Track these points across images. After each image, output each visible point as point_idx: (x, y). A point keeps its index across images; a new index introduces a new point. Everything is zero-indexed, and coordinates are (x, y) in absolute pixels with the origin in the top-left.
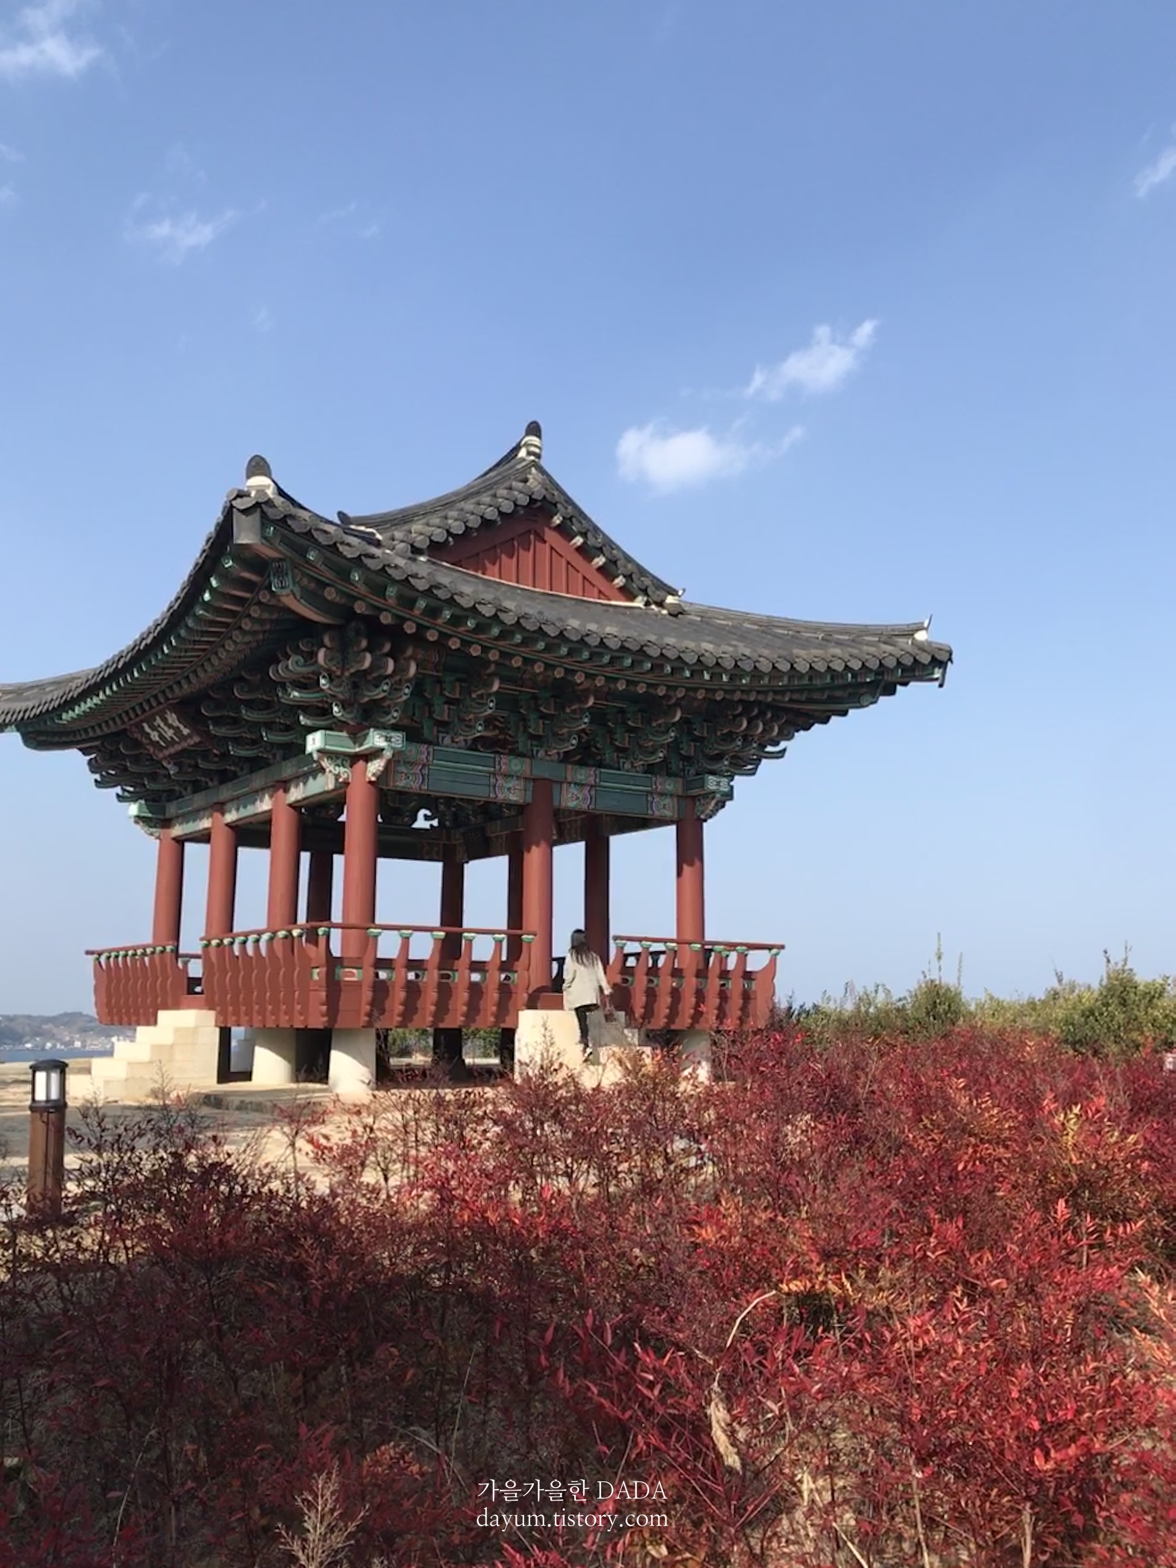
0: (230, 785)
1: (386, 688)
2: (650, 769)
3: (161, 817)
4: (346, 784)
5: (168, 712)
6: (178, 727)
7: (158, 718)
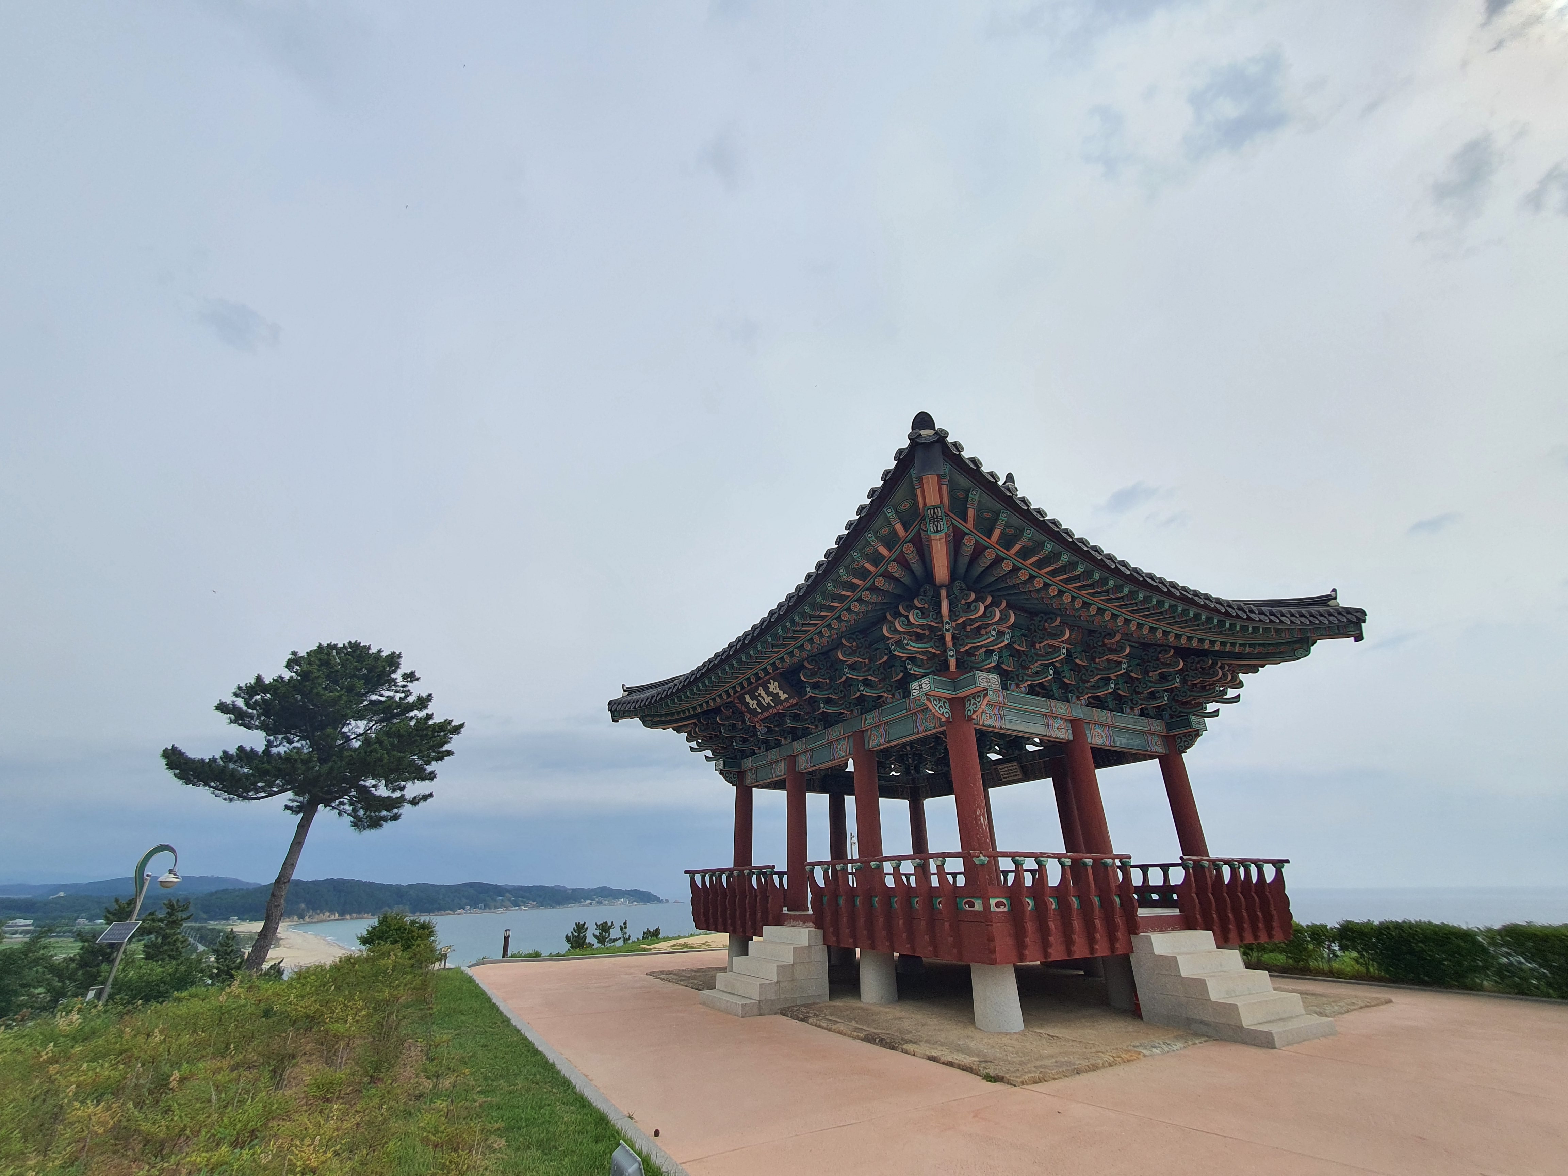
0: (804, 741)
1: (993, 632)
2: (1145, 713)
3: (738, 770)
5: (772, 682)
6: (778, 694)
7: (760, 688)
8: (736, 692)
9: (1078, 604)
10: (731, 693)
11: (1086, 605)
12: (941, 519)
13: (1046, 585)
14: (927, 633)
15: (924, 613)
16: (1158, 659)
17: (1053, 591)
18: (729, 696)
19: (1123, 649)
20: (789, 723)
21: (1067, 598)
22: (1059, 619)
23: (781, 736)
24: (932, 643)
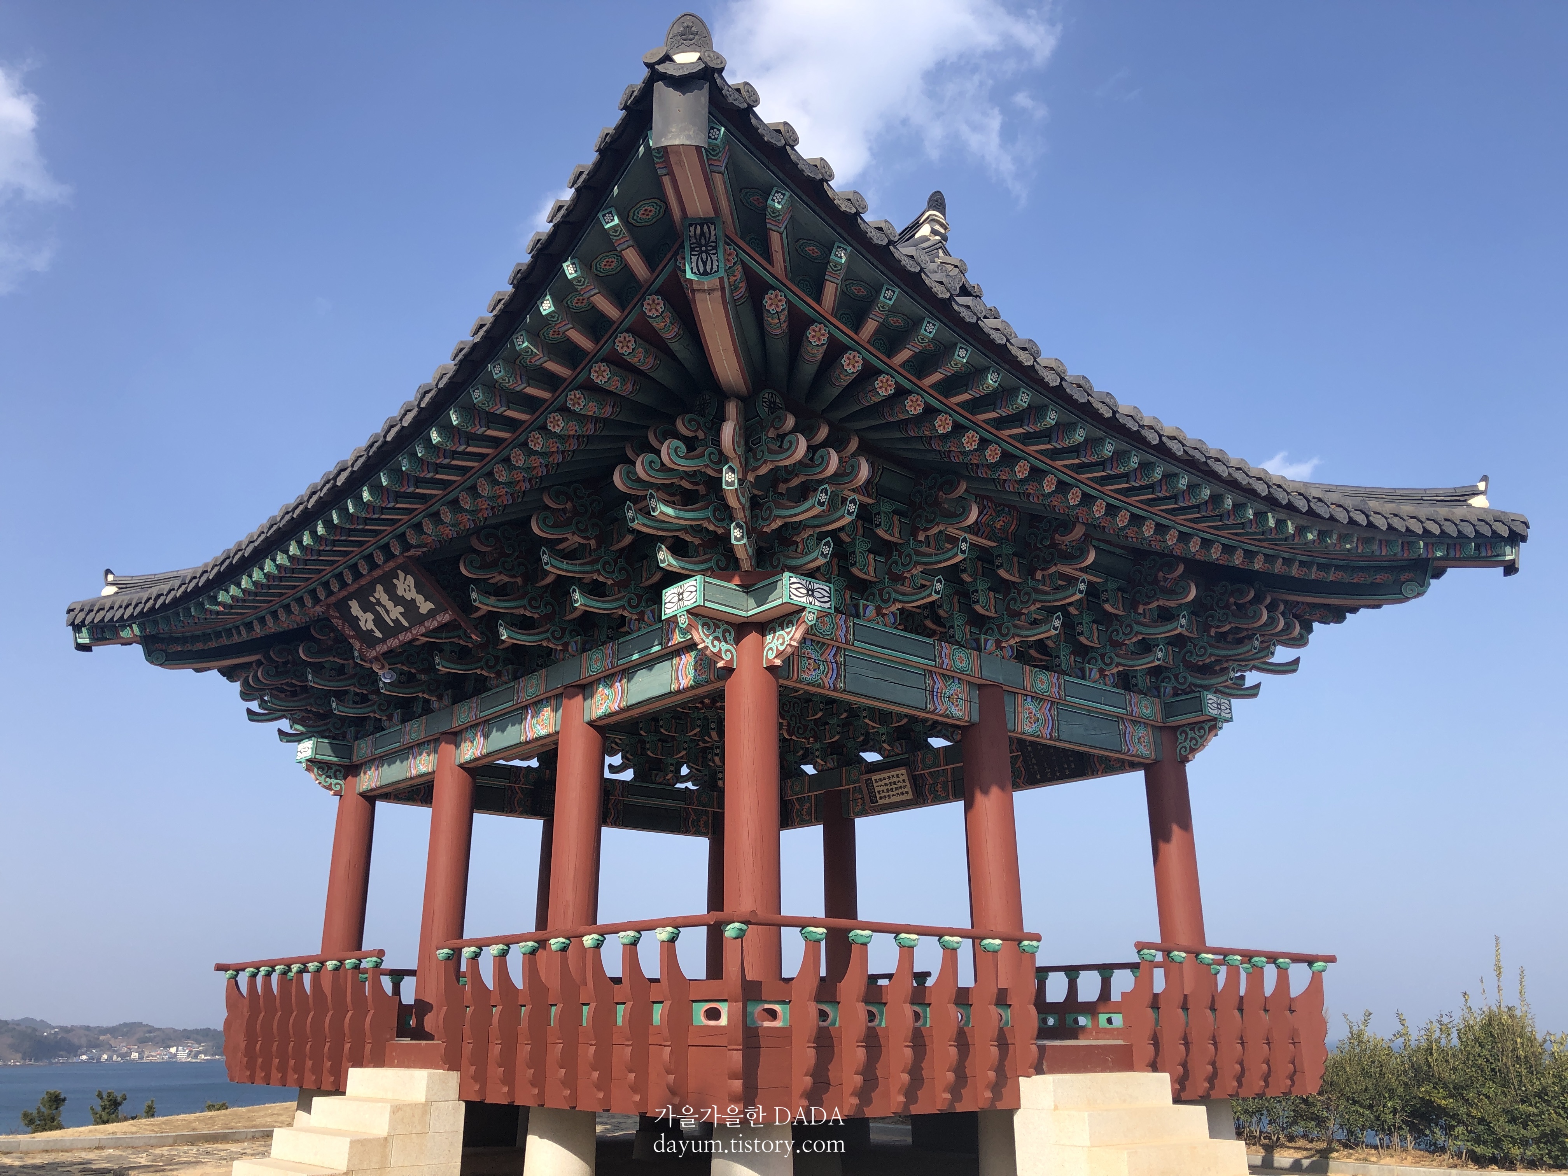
0: (474, 702)
1: (823, 498)
2: (1126, 681)
3: (346, 762)
4: (729, 671)
5: (401, 575)
6: (413, 600)
7: (379, 588)
8: (330, 593)
9: (992, 455)
10: (322, 595)
11: (1009, 459)
12: (715, 248)
13: (930, 412)
14: (702, 489)
15: (691, 444)
16: (1156, 581)
17: (943, 425)
18: (316, 601)
19: (1082, 554)
20: (443, 667)
21: (970, 442)
22: (963, 486)
23: (431, 692)
24: (709, 513)
